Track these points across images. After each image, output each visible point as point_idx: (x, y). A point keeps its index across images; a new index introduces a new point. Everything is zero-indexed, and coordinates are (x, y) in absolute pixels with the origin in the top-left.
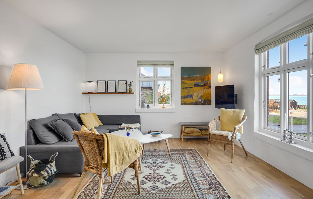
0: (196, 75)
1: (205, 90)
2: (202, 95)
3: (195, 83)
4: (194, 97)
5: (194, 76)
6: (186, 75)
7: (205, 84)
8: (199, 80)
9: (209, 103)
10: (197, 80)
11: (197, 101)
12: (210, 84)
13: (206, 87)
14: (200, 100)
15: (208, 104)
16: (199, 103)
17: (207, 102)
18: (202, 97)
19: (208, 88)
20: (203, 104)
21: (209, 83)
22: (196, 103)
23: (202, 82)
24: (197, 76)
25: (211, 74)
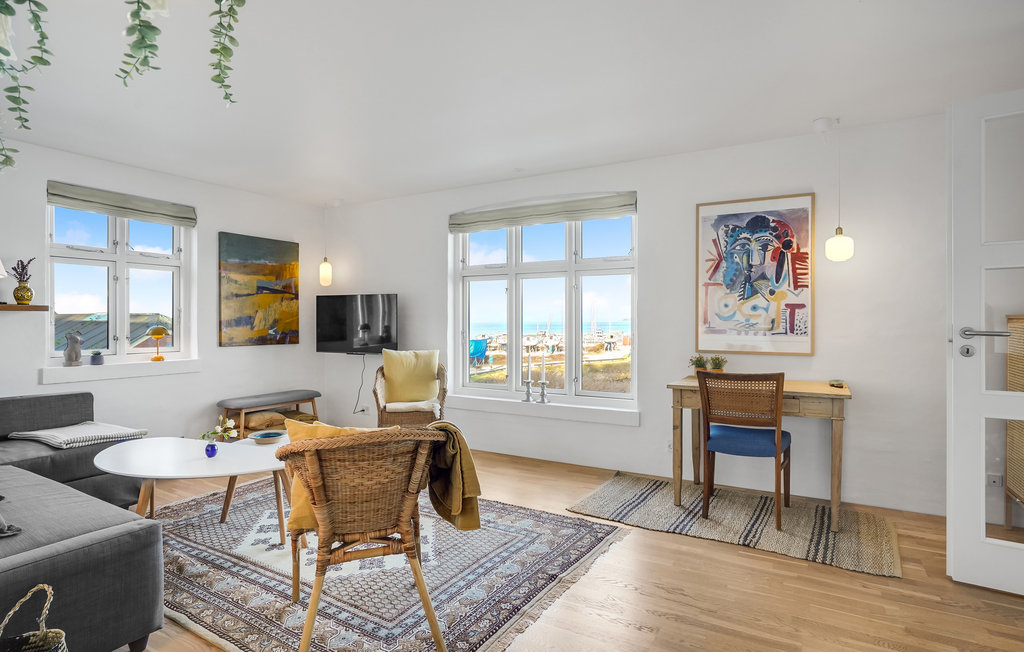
0: (262, 261)
1: (283, 303)
2: (277, 317)
3: (258, 281)
4: (256, 322)
5: (258, 262)
6: (235, 257)
7: (284, 287)
8: (271, 274)
9: (294, 339)
10: (264, 275)
11: (264, 334)
12: (296, 287)
13: (287, 295)
14: (271, 332)
15: (291, 342)
16: (271, 339)
17: (289, 336)
18: (276, 322)
19: (292, 299)
20: (278, 343)
21: (293, 285)
22: (263, 341)
23: (278, 282)
24: (266, 265)
25: (297, 260)
